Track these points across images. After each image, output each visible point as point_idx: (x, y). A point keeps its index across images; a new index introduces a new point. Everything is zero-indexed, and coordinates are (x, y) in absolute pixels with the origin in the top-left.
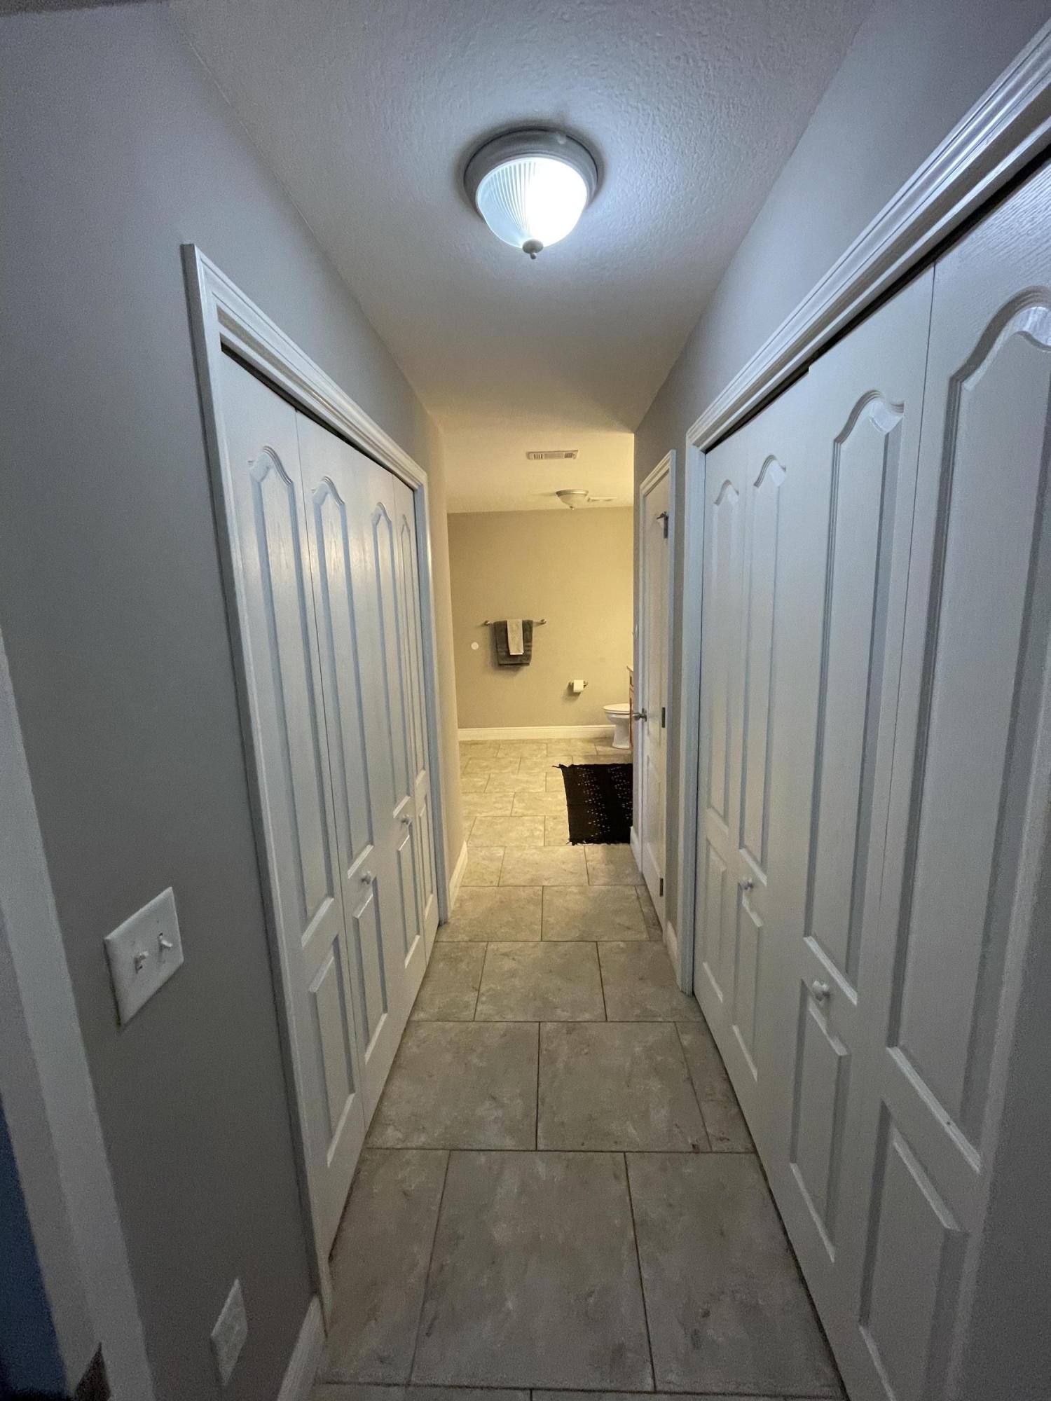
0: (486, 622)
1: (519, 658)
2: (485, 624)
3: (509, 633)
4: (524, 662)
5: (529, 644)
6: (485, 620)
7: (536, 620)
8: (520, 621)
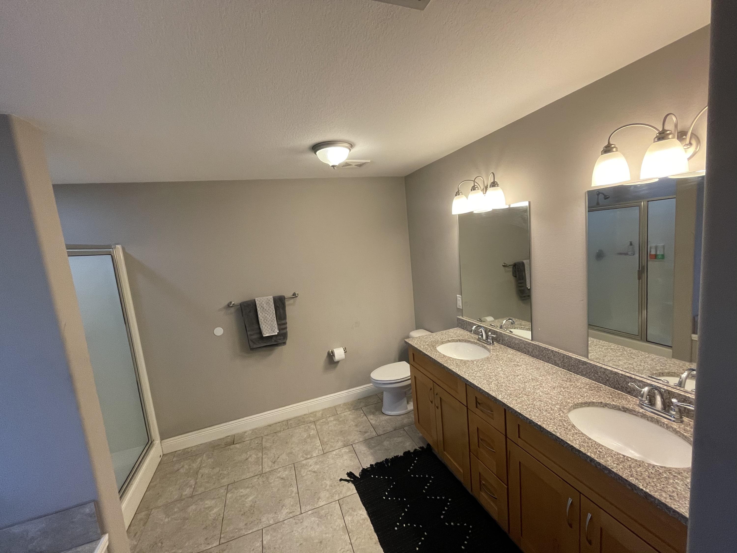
0: (231, 302)
1: (274, 338)
2: (229, 306)
3: (259, 312)
4: (280, 341)
5: (283, 322)
6: (229, 301)
7: (288, 294)
8: (271, 298)
